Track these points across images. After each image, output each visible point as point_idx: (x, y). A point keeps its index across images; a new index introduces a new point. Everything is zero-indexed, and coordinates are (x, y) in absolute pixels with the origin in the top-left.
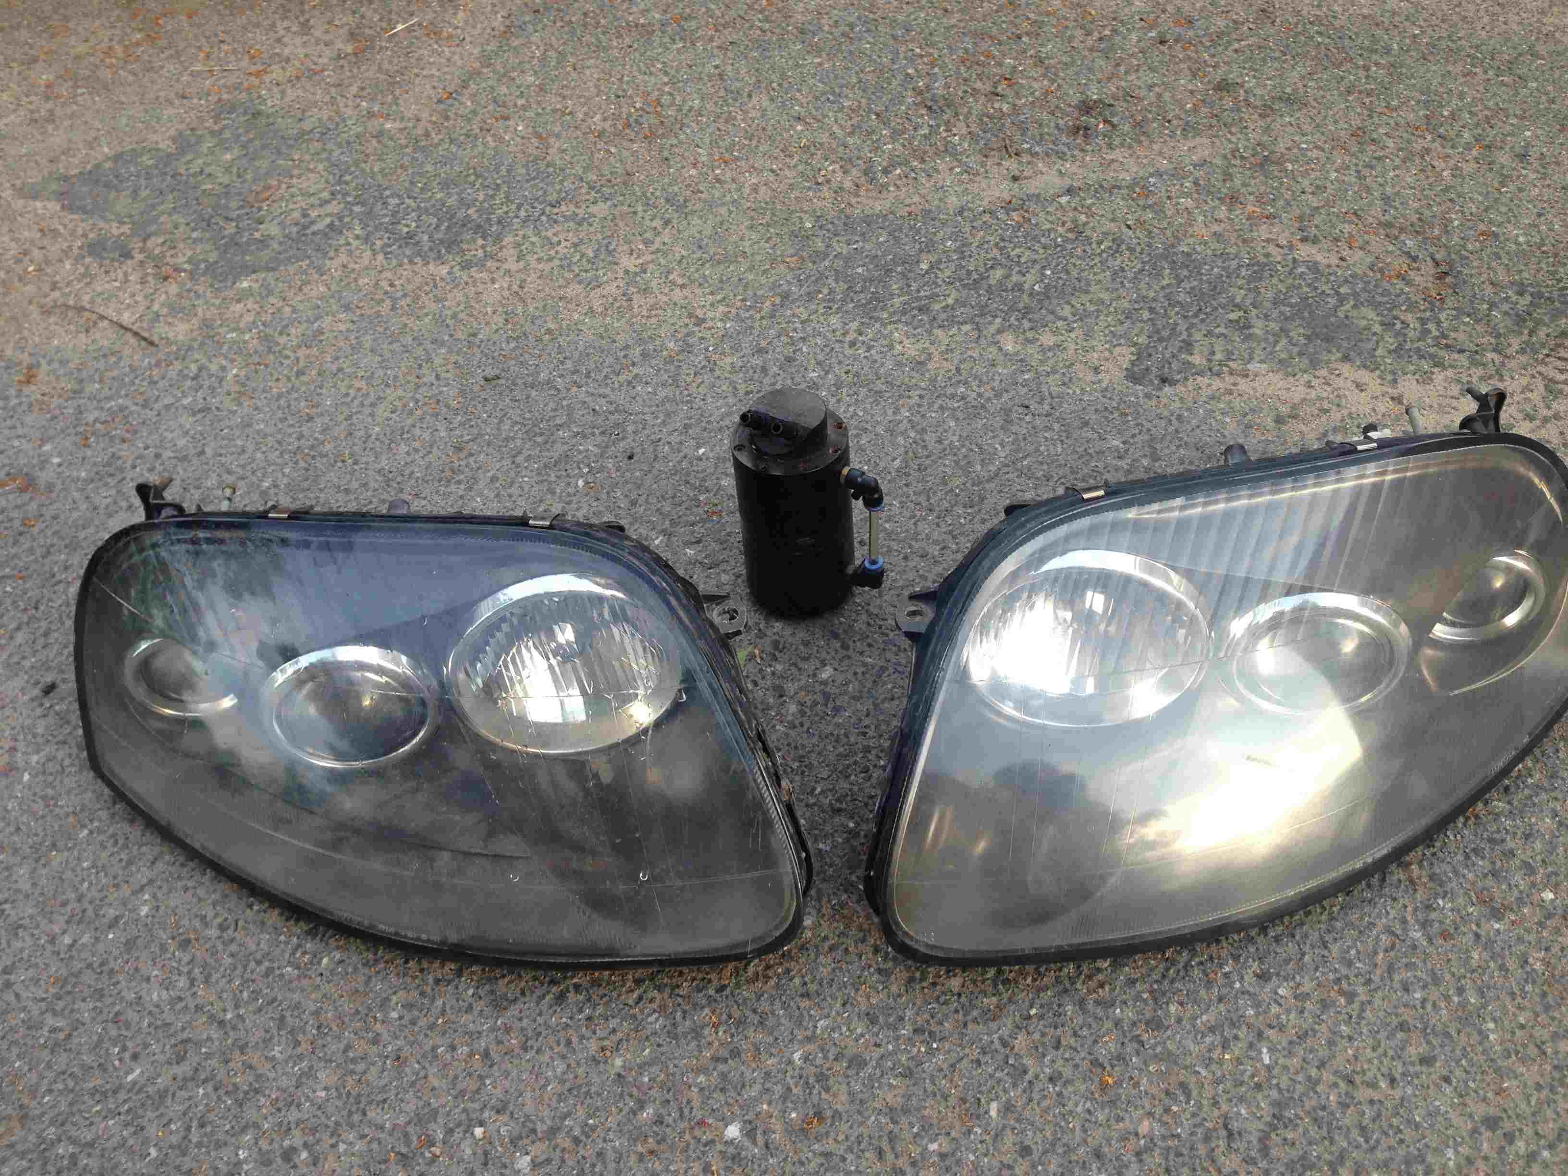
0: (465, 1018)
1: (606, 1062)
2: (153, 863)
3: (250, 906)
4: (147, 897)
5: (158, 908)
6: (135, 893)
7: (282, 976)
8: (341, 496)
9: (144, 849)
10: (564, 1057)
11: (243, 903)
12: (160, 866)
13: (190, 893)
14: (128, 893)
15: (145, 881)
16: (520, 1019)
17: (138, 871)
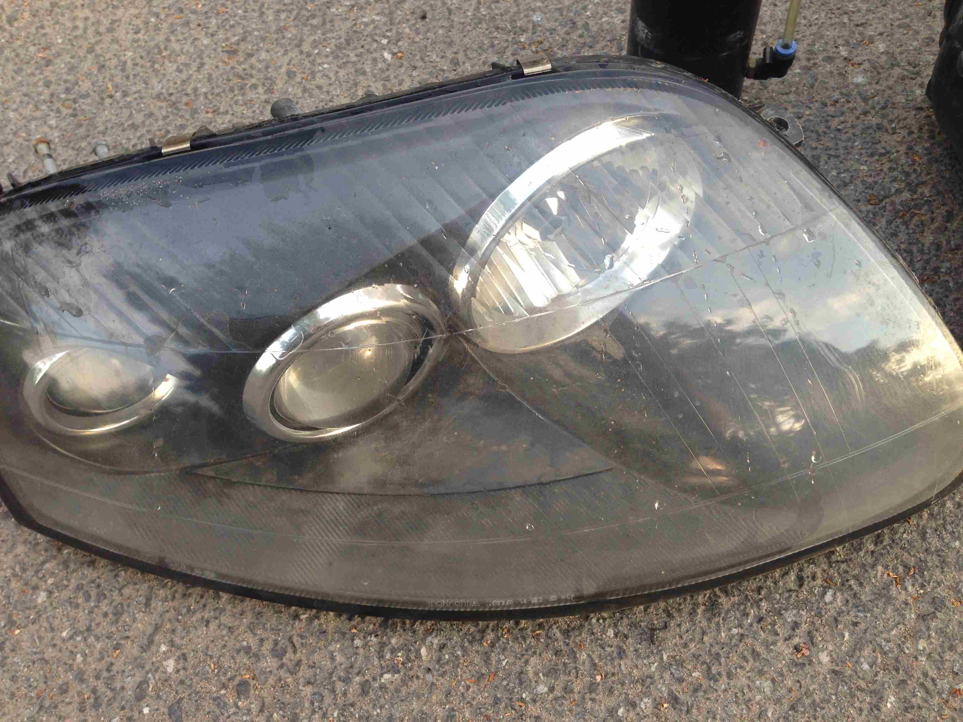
0: (624, 665)
1: (811, 663)
2: (147, 604)
3: (296, 617)
4: (163, 648)
5: (184, 657)
6: (145, 648)
7: (382, 687)
8: (130, 134)
9: (127, 591)
10: (761, 673)
11: (284, 617)
12: (157, 605)
13: (213, 625)
14: (136, 651)
15: (150, 630)
16: (686, 645)
17: (134, 620)
